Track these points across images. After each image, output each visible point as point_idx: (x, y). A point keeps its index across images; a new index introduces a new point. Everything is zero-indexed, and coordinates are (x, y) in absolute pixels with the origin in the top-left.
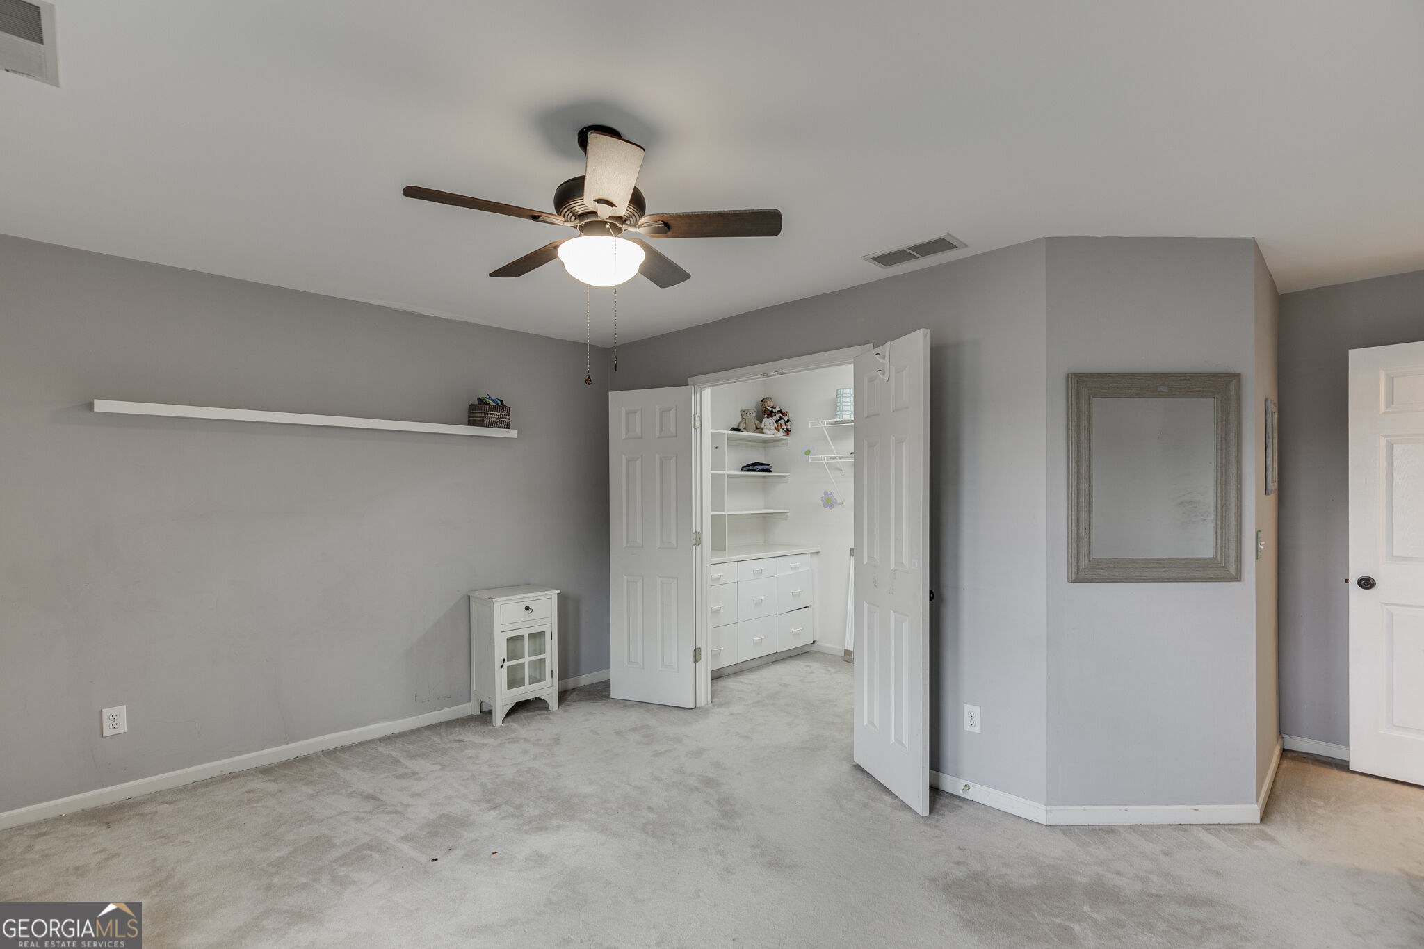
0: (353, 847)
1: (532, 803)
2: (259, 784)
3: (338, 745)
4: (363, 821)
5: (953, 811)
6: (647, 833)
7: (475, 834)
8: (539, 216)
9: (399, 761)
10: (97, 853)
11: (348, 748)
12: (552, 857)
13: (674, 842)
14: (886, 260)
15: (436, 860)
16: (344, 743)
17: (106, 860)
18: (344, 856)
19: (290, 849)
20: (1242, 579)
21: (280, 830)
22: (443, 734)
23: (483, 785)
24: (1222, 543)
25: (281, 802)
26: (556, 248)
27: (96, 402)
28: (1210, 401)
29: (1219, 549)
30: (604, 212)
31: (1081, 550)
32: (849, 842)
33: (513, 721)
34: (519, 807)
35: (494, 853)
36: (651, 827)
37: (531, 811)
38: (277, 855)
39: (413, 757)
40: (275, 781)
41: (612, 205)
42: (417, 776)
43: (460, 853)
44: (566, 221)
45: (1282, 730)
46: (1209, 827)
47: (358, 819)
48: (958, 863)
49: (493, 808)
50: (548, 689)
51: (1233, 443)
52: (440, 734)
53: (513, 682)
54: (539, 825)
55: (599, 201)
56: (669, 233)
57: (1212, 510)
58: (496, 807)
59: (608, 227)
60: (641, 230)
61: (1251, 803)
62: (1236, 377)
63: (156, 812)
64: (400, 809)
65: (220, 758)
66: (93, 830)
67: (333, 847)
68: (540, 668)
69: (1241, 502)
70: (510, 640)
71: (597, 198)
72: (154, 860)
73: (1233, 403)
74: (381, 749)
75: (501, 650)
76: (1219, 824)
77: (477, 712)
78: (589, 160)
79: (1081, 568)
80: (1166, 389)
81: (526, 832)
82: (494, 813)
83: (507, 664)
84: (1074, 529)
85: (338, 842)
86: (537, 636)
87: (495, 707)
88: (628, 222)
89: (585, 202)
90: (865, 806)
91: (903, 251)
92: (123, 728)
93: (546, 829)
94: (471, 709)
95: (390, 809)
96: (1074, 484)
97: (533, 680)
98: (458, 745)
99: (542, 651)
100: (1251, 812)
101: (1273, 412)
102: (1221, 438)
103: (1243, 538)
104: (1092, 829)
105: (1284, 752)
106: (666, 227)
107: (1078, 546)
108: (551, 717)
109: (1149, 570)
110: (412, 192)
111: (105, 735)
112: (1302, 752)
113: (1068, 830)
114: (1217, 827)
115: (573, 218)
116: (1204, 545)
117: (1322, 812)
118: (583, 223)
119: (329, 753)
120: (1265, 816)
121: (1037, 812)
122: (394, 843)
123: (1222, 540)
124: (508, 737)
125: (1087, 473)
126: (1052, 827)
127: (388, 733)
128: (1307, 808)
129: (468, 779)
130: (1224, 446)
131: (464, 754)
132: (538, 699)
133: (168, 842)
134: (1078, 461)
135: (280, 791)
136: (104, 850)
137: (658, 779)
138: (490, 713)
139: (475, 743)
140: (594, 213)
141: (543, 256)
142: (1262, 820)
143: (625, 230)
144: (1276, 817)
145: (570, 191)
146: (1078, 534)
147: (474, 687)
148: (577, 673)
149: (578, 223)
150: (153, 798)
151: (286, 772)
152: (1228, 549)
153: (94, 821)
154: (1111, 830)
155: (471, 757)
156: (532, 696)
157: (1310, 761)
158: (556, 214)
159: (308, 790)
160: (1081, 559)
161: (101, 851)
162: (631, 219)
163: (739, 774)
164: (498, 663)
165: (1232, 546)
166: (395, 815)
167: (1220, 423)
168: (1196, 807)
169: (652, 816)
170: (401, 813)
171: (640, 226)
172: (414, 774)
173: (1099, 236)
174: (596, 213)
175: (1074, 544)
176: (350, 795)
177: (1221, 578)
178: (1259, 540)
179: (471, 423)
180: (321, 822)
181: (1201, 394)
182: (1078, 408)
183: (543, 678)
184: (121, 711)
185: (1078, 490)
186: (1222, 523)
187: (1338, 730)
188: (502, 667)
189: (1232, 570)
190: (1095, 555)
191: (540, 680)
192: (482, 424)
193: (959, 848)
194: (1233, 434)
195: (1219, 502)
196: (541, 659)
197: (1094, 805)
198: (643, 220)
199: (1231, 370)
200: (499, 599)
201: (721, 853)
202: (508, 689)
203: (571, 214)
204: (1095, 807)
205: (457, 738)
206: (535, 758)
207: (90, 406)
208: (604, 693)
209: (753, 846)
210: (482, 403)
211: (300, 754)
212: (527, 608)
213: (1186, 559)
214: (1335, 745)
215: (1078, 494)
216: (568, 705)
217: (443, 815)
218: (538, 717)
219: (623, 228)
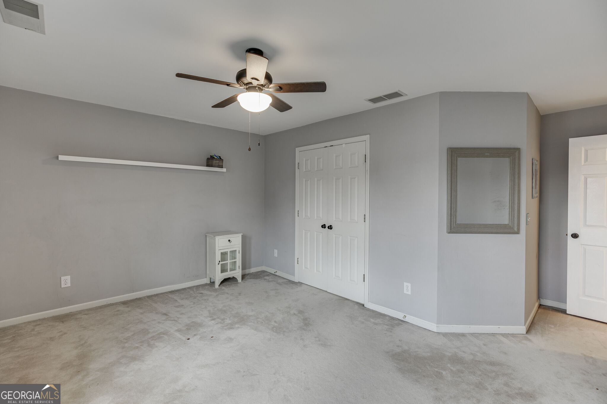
0: (156, 333)
1: (228, 318)
2: (122, 308)
3: (153, 294)
4: (161, 323)
5: (399, 326)
6: (273, 331)
7: (205, 330)
8: (230, 84)
9: (177, 301)
10: (58, 332)
11: (157, 295)
12: (235, 339)
13: (284, 335)
14: (374, 100)
15: (189, 339)
16: (155, 293)
17: (62, 335)
18: (153, 337)
19: (132, 333)
20: (520, 233)
21: (129, 326)
22: (195, 290)
23: (209, 311)
24: (511, 218)
25: (130, 315)
26: (237, 96)
27: (59, 156)
28: (507, 160)
29: (510, 221)
30: (255, 83)
31: (452, 220)
32: (354, 337)
33: (223, 286)
34: (223, 320)
35: (212, 337)
36: (275, 328)
37: (228, 321)
38: (128, 335)
39: (182, 299)
40: (128, 307)
41: (258, 80)
42: (183, 307)
43: (198, 337)
44: (241, 86)
45: (539, 296)
46: (504, 335)
47: (159, 323)
48: (398, 346)
49: (212, 320)
50: (237, 273)
51: (517, 177)
52: (194, 290)
53: (223, 270)
54: (231, 327)
55: (252, 78)
56: (282, 91)
57: (508, 204)
58: (214, 319)
59: (257, 88)
60: (270, 90)
61: (522, 326)
62: (518, 150)
63: (81, 318)
64: (176, 319)
65: (106, 298)
66: (57, 324)
67: (149, 333)
68: (235, 265)
69: (520, 201)
70: (222, 253)
71: (252, 77)
72: (80, 336)
73: (517, 161)
74: (170, 296)
75: (218, 257)
76: (509, 334)
77: (209, 282)
78: (248, 63)
79: (452, 228)
80: (489, 154)
81: (225, 329)
82: (213, 322)
83: (221, 263)
84: (450, 211)
85: (151, 331)
86: (233, 252)
87: (216, 280)
88: (265, 87)
89: (247, 79)
90: (363, 323)
91: (381, 97)
92: (69, 285)
93: (233, 328)
94: (206, 281)
95: (172, 319)
96: (450, 193)
97: (231, 270)
98: (200, 295)
99: (235, 258)
100: (523, 329)
101: (536, 164)
102: (512, 175)
103: (520, 216)
104: (455, 335)
105: (540, 306)
106: (281, 88)
107: (451, 218)
108: (238, 285)
109: (480, 229)
110: (179, 75)
111: (62, 287)
112: (548, 306)
113: (445, 335)
114: (508, 335)
115: (243, 85)
116: (504, 219)
117: (552, 330)
118: (248, 87)
119: (150, 297)
120: (528, 331)
121: (433, 327)
122: (173, 332)
123: (511, 217)
124: (220, 292)
125: (455, 189)
126: (439, 333)
127: (173, 289)
128: (547, 329)
129: (203, 308)
130: (513, 178)
131: (203, 298)
132: (233, 277)
133: (86, 329)
134: (451, 184)
135: (130, 311)
136: (61, 331)
137: (279, 310)
138: (214, 282)
139: (207, 294)
140: (251, 83)
141: (231, 100)
142: (527, 333)
143: (264, 90)
144: (533, 331)
145: (242, 75)
146: (451, 214)
147: (208, 272)
148: (250, 268)
149: (245, 87)
150: (80, 312)
151: (132, 304)
152: (514, 220)
153: (58, 320)
154: (463, 335)
155: (205, 300)
156: (231, 276)
157: (550, 309)
158: (236, 83)
159: (141, 311)
160: (452, 224)
161: (60, 332)
162: (266, 85)
163: (312, 309)
164: (217, 262)
165: (516, 220)
166: (174, 321)
167: (511, 169)
168: (499, 327)
169: (276, 324)
170: (176, 321)
171: (270, 88)
172: (182, 306)
173: (462, 91)
174: (252, 83)
175: (449, 217)
176: (157, 313)
177: (511, 232)
178: (528, 217)
179: (208, 165)
180: (145, 323)
181: (503, 157)
182: (452, 162)
183: (235, 269)
184: (68, 278)
185: (451, 195)
186: (511, 210)
187: (562, 297)
188: (219, 264)
189: (516, 229)
190: (458, 222)
191: (234, 270)
192: (211, 166)
193: (399, 340)
194: (516, 173)
195: (511, 201)
196: (235, 261)
197: (456, 325)
198: (271, 86)
199: (516, 147)
200: (218, 237)
201: (303, 339)
202: (221, 273)
203: (242, 84)
204: (457, 326)
205: (200, 292)
206: (231, 300)
207: (57, 158)
208: (260, 276)
209: (315, 337)
210: (212, 157)
211: (138, 297)
212: (229, 241)
213: (496, 224)
214: (562, 303)
215: (451, 197)
216: (246, 280)
217: (193, 322)
218: (233, 285)
219: (263, 89)
